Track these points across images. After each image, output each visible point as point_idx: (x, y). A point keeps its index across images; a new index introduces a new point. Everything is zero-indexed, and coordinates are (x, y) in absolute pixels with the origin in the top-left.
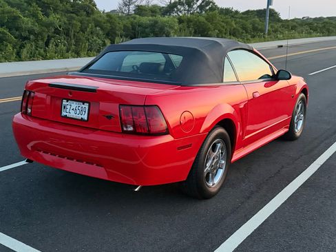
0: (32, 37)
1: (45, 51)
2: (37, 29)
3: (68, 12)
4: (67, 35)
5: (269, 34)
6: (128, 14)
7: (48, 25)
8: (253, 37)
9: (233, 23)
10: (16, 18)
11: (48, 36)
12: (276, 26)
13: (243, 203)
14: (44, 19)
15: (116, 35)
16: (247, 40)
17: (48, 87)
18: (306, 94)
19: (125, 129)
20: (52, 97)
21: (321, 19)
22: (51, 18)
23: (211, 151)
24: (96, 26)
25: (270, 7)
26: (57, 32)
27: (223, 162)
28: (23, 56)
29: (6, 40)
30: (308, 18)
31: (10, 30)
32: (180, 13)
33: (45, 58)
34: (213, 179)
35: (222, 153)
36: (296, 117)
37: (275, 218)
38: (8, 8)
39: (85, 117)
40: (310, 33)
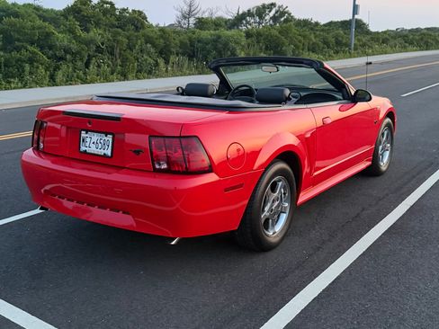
0: (68, 57)
1: (85, 73)
2: (74, 47)
3: (113, 26)
4: (112, 53)
5: (355, 49)
6: (188, 29)
7: (88, 43)
8: (337, 52)
9: (312, 36)
10: (48, 35)
11: (89, 56)
12: (364, 40)
13: (310, 255)
14: (83, 35)
15: (171, 53)
16: (330, 56)
17: (62, 115)
18: (393, 119)
19: (157, 167)
20: (68, 128)
21: (418, 30)
22: (91, 34)
23: (270, 192)
24: (146, 43)
25: (356, 17)
26: (99, 50)
27: (287, 205)
28: (58, 80)
29: (37, 61)
30: (403, 30)
31: (42, 48)
32: (249, 27)
33: (84, 82)
34: (273, 226)
35: (285, 194)
36: (381, 147)
37: (350, 274)
38: (39, 22)
39: (109, 152)
40: (405, 47)
